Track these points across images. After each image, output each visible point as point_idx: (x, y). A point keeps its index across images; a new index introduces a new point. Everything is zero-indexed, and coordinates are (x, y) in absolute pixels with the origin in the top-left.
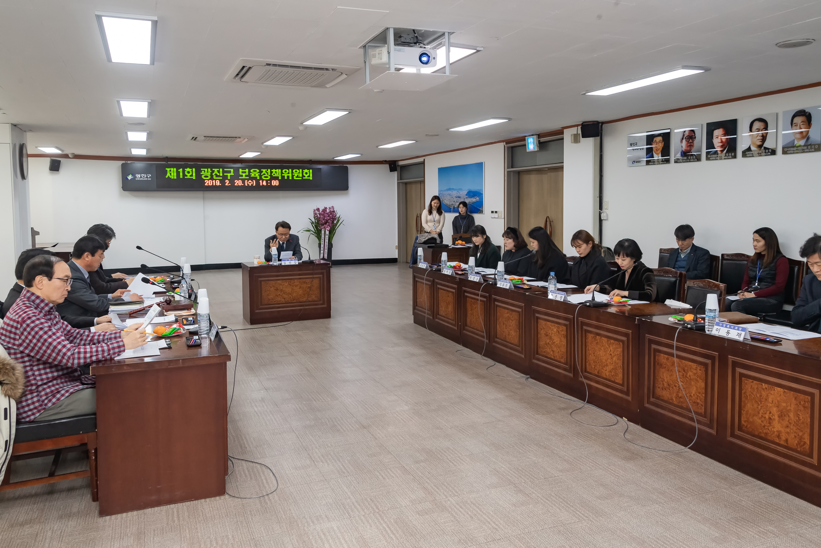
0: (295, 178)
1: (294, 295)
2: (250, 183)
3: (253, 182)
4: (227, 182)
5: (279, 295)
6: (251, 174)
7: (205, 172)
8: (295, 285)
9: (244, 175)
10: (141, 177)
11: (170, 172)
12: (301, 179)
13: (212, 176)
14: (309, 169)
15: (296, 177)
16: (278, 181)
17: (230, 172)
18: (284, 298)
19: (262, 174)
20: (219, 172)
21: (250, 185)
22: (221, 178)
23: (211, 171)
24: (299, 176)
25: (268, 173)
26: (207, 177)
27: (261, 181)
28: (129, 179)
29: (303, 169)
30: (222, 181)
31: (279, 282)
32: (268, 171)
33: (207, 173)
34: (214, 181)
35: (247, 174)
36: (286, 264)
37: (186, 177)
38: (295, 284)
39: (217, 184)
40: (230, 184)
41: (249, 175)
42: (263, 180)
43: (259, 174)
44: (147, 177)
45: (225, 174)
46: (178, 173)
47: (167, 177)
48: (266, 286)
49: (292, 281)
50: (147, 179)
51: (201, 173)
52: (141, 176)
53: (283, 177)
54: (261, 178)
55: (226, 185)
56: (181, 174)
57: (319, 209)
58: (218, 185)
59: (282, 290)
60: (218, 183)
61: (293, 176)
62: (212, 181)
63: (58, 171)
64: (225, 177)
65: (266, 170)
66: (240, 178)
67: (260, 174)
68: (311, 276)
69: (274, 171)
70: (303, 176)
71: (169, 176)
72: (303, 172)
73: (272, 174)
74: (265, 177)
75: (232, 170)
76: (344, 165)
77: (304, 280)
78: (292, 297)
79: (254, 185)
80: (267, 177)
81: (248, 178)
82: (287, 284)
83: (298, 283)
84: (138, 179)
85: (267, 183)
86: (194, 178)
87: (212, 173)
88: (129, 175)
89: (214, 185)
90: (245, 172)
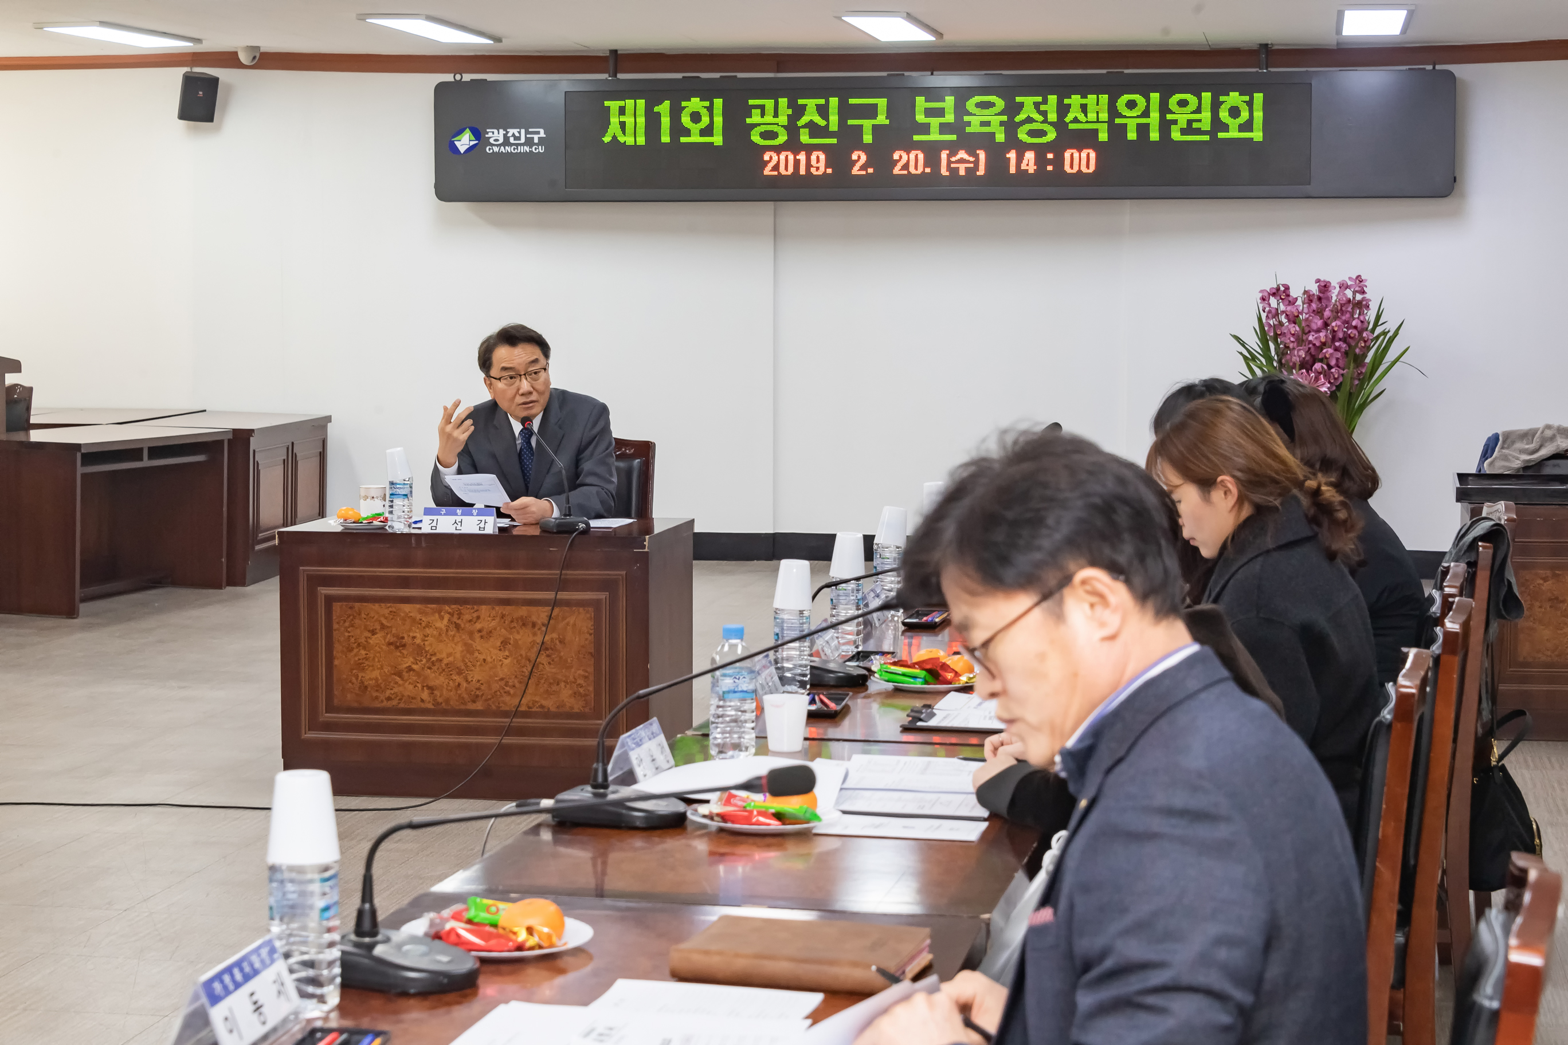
0: (1176, 135)
1: (477, 675)
2: (962, 161)
3: (977, 157)
4: (860, 157)
5: (410, 669)
6: (966, 118)
7: (763, 115)
8: (480, 631)
9: (935, 122)
10: (506, 142)
11: (622, 119)
12: (1206, 138)
13: (792, 129)
14: (1246, 89)
15: (1183, 132)
16: (1093, 155)
17: (871, 112)
18: (431, 689)
19: (1018, 119)
20: (823, 111)
21: (962, 172)
22: (834, 141)
23: (790, 112)
24: (1195, 125)
25: (1044, 114)
26: (773, 135)
27: (1012, 155)
28: (462, 149)
29: (1220, 89)
30: (838, 158)
31: (407, 608)
32: (1045, 102)
33: (775, 120)
34: (802, 157)
35: (950, 118)
36: (439, 531)
37: (683, 140)
38: (478, 626)
39: (813, 170)
40: (870, 171)
41: (958, 127)
42: (1022, 148)
43: (1005, 118)
44: (529, 142)
45: (850, 122)
46: (653, 122)
47: (607, 139)
48: (352, 626)
49: (468, 613)
50: (527, 149)
51: (748, 121)
52: (505, 136)
53: (1117, 131)
54: (1012, 141)
55: (855, 171)
56: (666, 121)
57: (1287, 288)
58: (820, 172)
59: (420, 650)
60: (819, 163)
61: (1165, 126)
62: (796, 153)
63: (211, 119)
64: (850, 137)
65: (1039, 99)
66: (916, 138)
67: (1011, 118)
68: (549, 595)
69: (1075, 100)
70: (1218, 125)
71: (614, 137)
72: (1216, 106)
73: (1067, 119)
74: (1032, 133)
75: (882, 103)
76: (1438, 67)
77: (523, 611)
78: (464, 685)
79: (981, 172)
80: (1042, 133)
81: (954, 137)
82: (442, 624)
83: (493, 624)
84: (496, 149)
85: (1041, 161)
86: (717, 140)
87: (793, 119)
88: (460, 132)
89: (802, 172)
90: (940, 113)
